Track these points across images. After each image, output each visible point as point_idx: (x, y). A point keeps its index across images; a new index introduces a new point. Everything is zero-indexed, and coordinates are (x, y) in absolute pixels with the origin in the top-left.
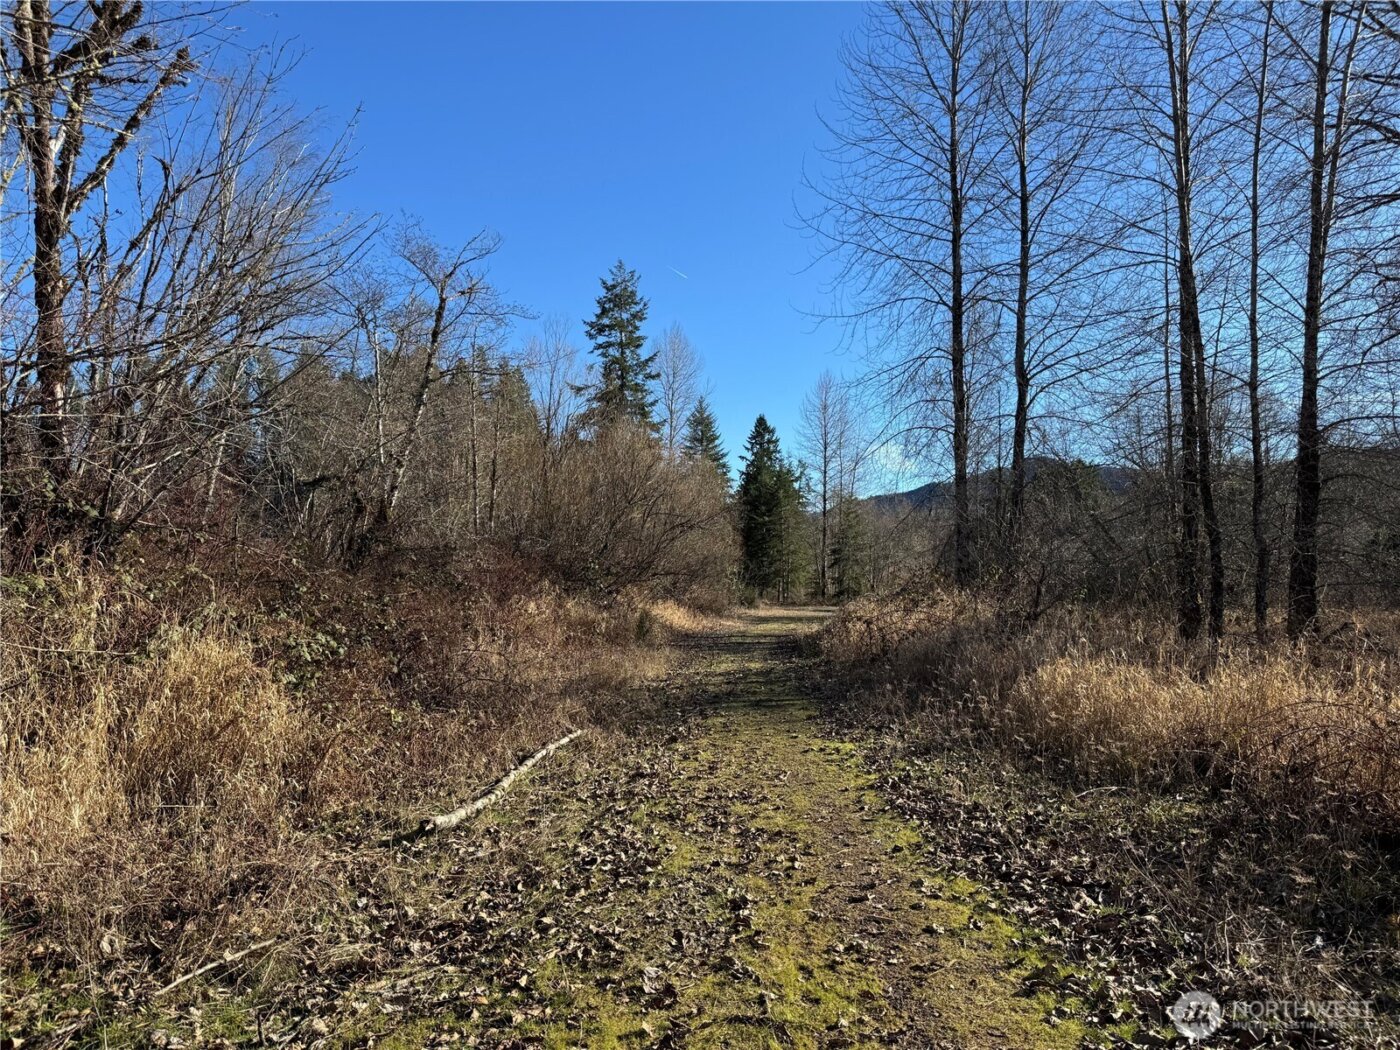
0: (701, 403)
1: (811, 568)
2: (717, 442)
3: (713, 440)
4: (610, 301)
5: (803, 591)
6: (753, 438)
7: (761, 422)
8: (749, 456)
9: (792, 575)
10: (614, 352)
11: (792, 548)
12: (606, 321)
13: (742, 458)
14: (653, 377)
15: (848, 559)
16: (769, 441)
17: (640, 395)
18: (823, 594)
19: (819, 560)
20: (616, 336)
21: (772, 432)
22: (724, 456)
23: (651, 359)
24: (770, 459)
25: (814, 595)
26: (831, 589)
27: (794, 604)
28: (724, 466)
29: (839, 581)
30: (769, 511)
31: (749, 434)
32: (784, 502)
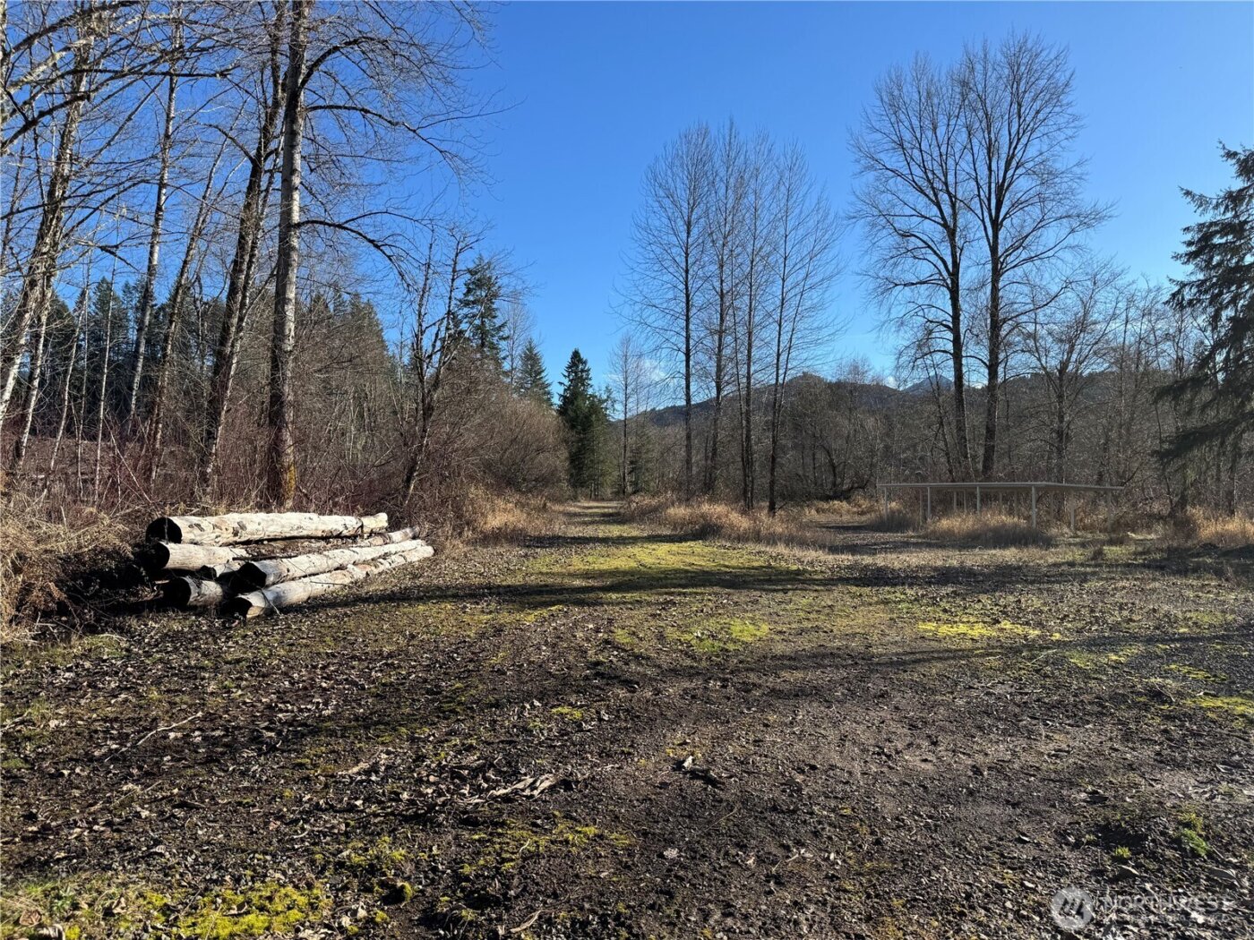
0: (530, 343)
1: (616, 473)
2: (543, 374)
3: (540, 373)
4: (473, 283)
5: (609, 491)
6: (570, 367)
7: (576, 355)
8: (566, 382)
9: (601, 479)
10: (477, 322)
11: (601, 458)
12: (471, 298)
13: (561, 383)
14: (504, 339)
15: (641, 468)
16: (582, 371)
17: (495, 351)
18: (624, 492)
19: (622, 468)
20: (479, 309)
21: (585, 363)
22: (549, 385)
23: (503, 326)
24: (583, 385)
25: (617, 493)
26: (629, 489)
27: (603, 500)
28: (549, 393)
29: (635, 484)
30: (584, 430)
31: (567, 364)
32: (595, 424)
